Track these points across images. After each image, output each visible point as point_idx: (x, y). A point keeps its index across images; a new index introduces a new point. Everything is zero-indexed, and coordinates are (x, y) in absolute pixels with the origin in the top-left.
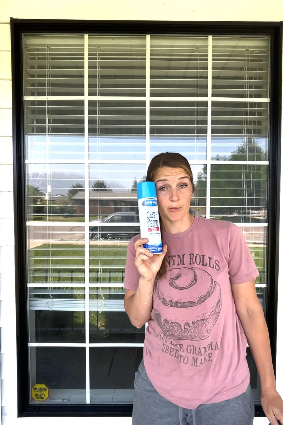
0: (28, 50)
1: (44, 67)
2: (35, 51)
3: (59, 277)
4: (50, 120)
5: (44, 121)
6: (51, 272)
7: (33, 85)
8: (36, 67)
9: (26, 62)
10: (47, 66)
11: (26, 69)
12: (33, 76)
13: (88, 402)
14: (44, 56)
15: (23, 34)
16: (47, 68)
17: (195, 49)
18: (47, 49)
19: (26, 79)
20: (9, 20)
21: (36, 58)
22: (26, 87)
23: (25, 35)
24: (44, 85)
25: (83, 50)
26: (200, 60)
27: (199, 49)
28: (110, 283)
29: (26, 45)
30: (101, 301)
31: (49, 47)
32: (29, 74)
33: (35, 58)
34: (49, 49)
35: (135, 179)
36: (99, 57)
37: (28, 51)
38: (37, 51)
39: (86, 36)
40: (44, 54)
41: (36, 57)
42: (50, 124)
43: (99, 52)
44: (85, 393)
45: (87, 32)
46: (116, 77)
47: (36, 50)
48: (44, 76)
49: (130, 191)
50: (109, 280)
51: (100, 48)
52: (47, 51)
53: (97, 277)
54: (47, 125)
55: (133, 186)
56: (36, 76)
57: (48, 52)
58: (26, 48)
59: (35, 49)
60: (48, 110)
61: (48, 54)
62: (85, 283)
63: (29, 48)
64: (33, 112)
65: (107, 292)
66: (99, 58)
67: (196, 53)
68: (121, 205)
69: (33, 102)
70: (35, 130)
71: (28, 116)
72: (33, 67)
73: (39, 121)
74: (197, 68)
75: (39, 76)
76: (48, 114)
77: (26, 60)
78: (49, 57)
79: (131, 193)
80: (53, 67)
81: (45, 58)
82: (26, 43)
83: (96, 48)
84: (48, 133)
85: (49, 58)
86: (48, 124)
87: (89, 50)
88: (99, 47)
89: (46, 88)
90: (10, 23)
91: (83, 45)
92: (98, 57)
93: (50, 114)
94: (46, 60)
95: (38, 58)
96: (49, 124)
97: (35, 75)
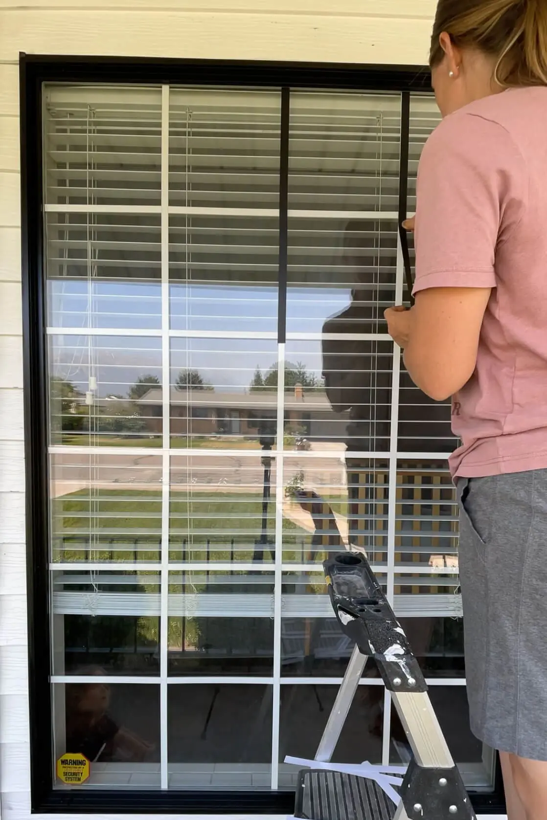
0: (53, 114)
1: (82, 148)
2: (66, 117)
3: (111, 551)
4: (95, 251)
5: (82, 253)
6: (96, 543)
7: (62, 183)
8: (68, 148)
9: (49, 137)
10: (90, 147)
11: (49, 152)
12: (62, 165)
13: (164, 786)
14: (84, 127)
15: (43, 83)
16: (90, 150)
17: (375, 118)
18: (90, 113)
19: (48, 171)
20: (17, 58)
21: (69, 131)
22: (48, 186)
23: (46, 86)
24: (82, 183)
25: (160, 116)
26: (385, 139)
27: (382, 118)
28: (208, 563)
29: (48, 104)
30: (190, 597)
31: (93, 108)
32: (54, 162)
33: (65, 131)
34: (93, 113)
35: (258, 368)
36: (189, 130)
37: (54, 117)
38: (70, 117)
39: (166, 88)
40: (84, 123)
41: (68, 128)
42: (95, 258)
43: (189, 120)
44: (160, 770)
45: (168, 81)
46: (222, 169)
47: (68, 115)
48: (83, 165)
49: (247, 390)
50: (206, 558)
51: (191, 113)
52: (90, 117)
53: (184, 551)
54: (89, 261)
55: (254, 381)
56: (68, 166)
57: (93, 120)
58: (49, 110)
59: (67, 113)
60: (90, 232)
61: (90, 123)
62: (160, 563)
63: (55, 111)
64: (61, 236)
65: (203, 581)
66: (189, 132)
67: (376, 125)
68: (230, 418)
69: (61, 216)
70: (65, 271)
71: (52, 242)
72: (62, 148)
73: (73, 253)
74: (379, 154)
75: (73, 166)
76: (90, 239)
77: (49, 134)
78: (93, 128)
79: (250, 394)
80: (100, 148)
81: (84, 131)
82: (48, 100)
83: (184, 112)
84: (92, 276)
85: (94, 130)
86: (91, 258)
87: (171, 116)
88: (191, 111)
89: (87, 188)
90: (18, 62)
91: (159, 107)
92: (187, 130)
93: (94, 240)
94: (88, 134)
95: (72, 131)
96: (93, 260)
97: (65, 164)
